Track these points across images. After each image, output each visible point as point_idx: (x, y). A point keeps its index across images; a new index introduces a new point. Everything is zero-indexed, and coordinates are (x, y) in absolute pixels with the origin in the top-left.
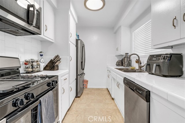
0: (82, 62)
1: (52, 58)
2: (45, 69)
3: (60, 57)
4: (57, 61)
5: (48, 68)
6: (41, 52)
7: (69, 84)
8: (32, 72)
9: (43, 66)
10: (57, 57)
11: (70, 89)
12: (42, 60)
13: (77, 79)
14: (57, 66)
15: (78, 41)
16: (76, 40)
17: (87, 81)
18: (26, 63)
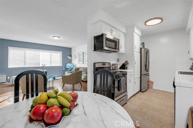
0: (146, 65)
1: (124, 62)
2: (120, 68)
3: (128, 62)
4: (127, 64)
5: (121, 68)
6: (118, 59)
7: (134, 79)
8: (115, 69)
9: (119, 66)
10: (127, 62)
11: (135, 82)
12: (119, 63)
13: (141, 78)
14: (127, 67)
15: (142, 49)
16: (140, 48)
17: (152, 83)
18: (113, 65)
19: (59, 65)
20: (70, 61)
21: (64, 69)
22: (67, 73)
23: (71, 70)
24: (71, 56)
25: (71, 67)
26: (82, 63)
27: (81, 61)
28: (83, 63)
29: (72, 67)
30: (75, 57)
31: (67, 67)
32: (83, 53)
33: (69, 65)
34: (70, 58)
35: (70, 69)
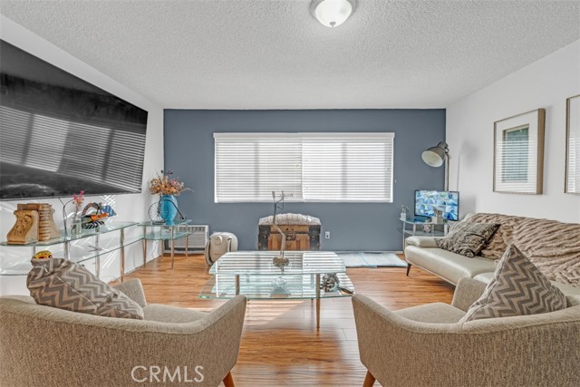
19: (380, 198)
20: (438, 179)
21: (403, 218)
22: (414, 244)
23: (439, 229)
24: (441, 147)
25: (440, 212)
26: (531, 185)
27: (523, 177)
28: (540, 191)
29: (448, 209)
30: (471, 152)
31: (419, 210)
32: (542, 113)
33: (428, 201)
34: (439, 163)
35: (435, 220)
